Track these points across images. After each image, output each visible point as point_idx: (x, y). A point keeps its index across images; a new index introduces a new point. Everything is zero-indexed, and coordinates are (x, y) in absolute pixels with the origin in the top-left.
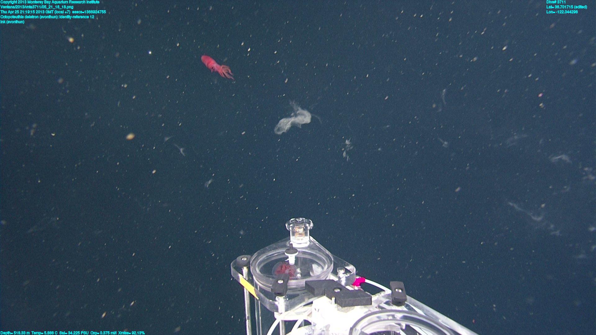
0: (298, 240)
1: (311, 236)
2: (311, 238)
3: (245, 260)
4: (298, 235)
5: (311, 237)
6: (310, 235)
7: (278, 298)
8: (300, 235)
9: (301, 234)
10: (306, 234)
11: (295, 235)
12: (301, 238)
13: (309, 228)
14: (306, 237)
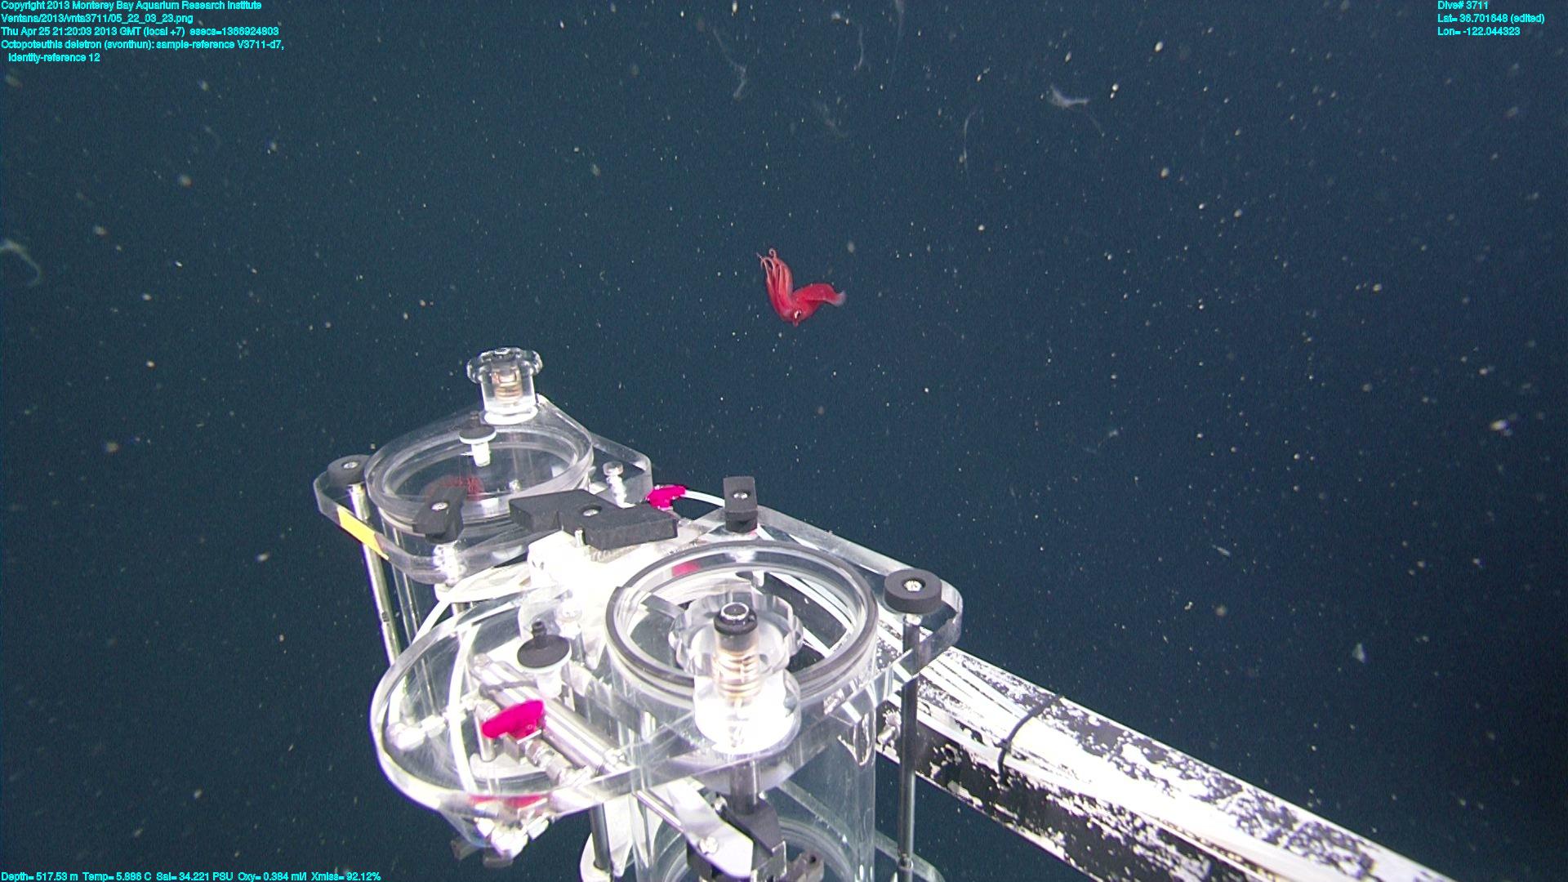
0: (506, 405)
1: (541, 394)
2: (543, 400)
3: (353, 467)
4: (504, 394)
5: (538, 395)
6: (536, 392)
7: (440, 548)
8: (508, 394)
9: (509, 390)
10: (525, 390)
11: (497, 393)
12: (513, 399)
13: (531, 371)
14: (526, 398)
